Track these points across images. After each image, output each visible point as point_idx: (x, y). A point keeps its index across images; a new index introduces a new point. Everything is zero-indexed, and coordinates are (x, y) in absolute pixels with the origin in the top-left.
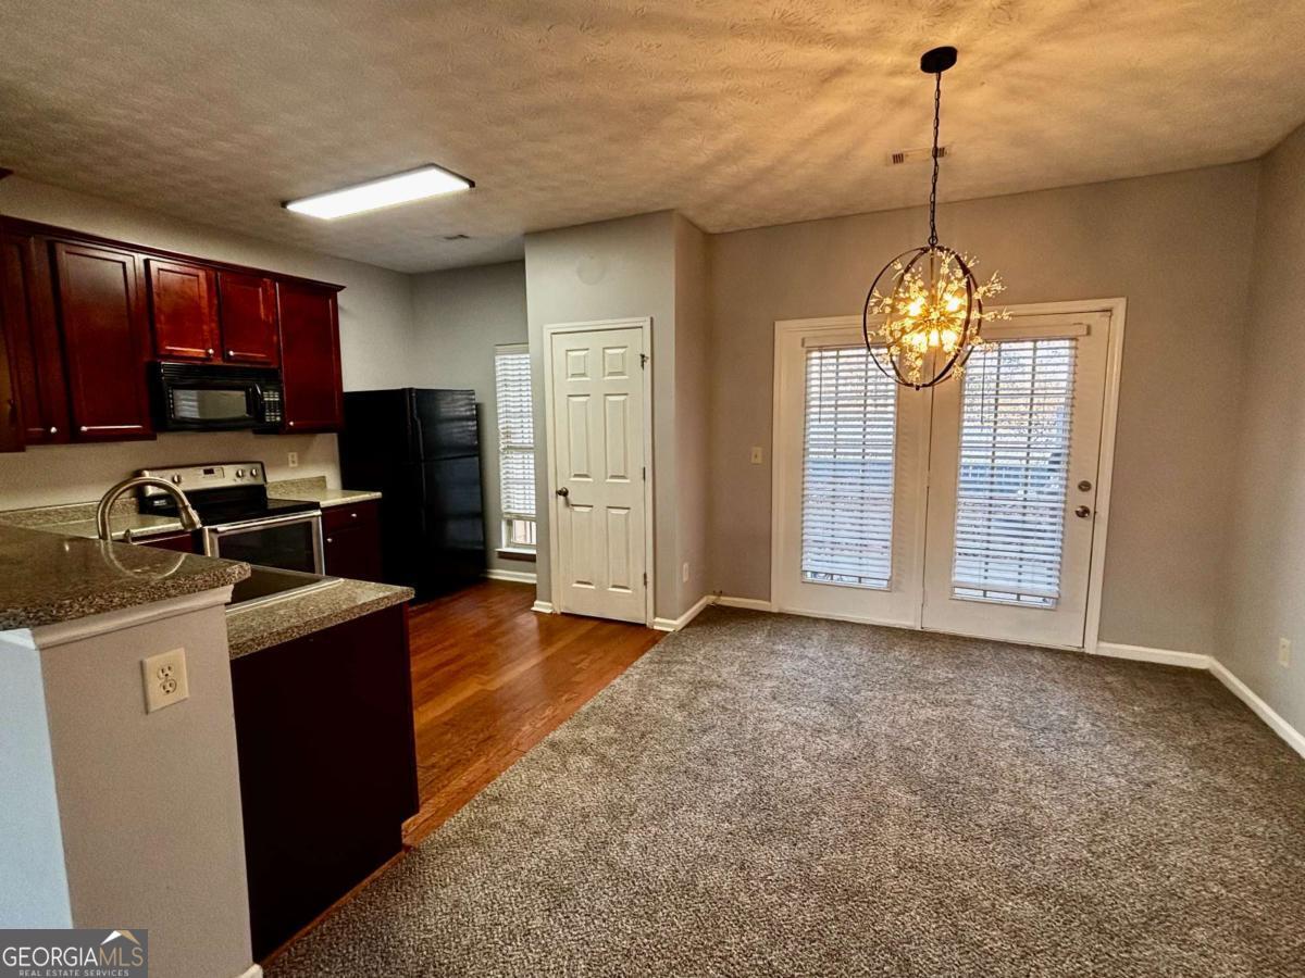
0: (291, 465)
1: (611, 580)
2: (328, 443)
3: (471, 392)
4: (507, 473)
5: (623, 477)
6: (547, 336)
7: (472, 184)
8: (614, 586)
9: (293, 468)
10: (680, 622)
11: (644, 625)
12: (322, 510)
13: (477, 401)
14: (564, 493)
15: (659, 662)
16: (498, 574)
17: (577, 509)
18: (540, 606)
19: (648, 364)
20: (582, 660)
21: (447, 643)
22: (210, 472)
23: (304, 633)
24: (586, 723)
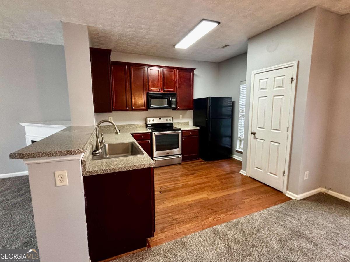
0: (180, 118)
1: (269, 171)
2: (190, 113)
3: (231, 98)
4: (241, 124)
5: (278, 130)
6: (253, 75)
7: (219, 23)
8: (270, 173)
9: (181, 119)
10: (299, 197)
11: (282, 192)
12: (182, 131)
13: (232, 101)
14: (254, 134)
15: (280, 212)
16: (235, 157)
17: (258, 140)
18: (242, 172)
19: (294, 82)
20: (248, 198)
21: (207, 177)
22: (160, 119)
23: (112, 172)
24: (232, 228)
